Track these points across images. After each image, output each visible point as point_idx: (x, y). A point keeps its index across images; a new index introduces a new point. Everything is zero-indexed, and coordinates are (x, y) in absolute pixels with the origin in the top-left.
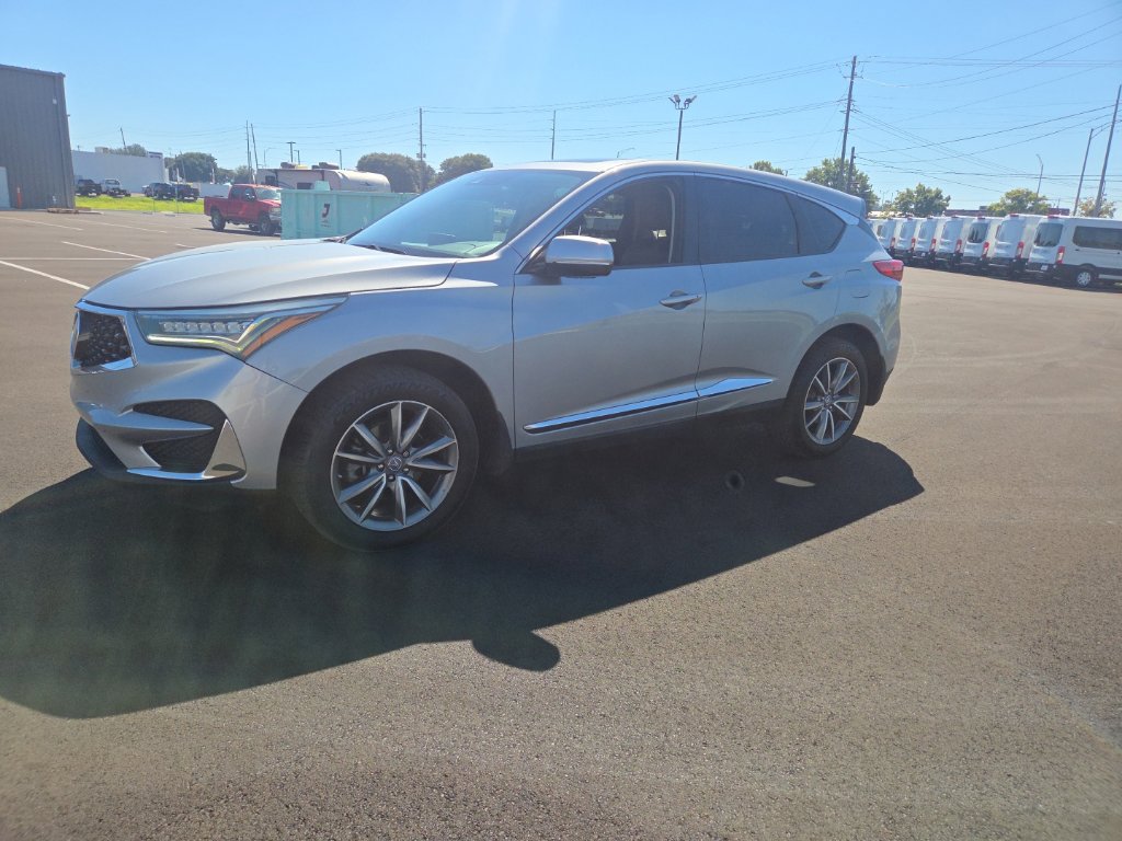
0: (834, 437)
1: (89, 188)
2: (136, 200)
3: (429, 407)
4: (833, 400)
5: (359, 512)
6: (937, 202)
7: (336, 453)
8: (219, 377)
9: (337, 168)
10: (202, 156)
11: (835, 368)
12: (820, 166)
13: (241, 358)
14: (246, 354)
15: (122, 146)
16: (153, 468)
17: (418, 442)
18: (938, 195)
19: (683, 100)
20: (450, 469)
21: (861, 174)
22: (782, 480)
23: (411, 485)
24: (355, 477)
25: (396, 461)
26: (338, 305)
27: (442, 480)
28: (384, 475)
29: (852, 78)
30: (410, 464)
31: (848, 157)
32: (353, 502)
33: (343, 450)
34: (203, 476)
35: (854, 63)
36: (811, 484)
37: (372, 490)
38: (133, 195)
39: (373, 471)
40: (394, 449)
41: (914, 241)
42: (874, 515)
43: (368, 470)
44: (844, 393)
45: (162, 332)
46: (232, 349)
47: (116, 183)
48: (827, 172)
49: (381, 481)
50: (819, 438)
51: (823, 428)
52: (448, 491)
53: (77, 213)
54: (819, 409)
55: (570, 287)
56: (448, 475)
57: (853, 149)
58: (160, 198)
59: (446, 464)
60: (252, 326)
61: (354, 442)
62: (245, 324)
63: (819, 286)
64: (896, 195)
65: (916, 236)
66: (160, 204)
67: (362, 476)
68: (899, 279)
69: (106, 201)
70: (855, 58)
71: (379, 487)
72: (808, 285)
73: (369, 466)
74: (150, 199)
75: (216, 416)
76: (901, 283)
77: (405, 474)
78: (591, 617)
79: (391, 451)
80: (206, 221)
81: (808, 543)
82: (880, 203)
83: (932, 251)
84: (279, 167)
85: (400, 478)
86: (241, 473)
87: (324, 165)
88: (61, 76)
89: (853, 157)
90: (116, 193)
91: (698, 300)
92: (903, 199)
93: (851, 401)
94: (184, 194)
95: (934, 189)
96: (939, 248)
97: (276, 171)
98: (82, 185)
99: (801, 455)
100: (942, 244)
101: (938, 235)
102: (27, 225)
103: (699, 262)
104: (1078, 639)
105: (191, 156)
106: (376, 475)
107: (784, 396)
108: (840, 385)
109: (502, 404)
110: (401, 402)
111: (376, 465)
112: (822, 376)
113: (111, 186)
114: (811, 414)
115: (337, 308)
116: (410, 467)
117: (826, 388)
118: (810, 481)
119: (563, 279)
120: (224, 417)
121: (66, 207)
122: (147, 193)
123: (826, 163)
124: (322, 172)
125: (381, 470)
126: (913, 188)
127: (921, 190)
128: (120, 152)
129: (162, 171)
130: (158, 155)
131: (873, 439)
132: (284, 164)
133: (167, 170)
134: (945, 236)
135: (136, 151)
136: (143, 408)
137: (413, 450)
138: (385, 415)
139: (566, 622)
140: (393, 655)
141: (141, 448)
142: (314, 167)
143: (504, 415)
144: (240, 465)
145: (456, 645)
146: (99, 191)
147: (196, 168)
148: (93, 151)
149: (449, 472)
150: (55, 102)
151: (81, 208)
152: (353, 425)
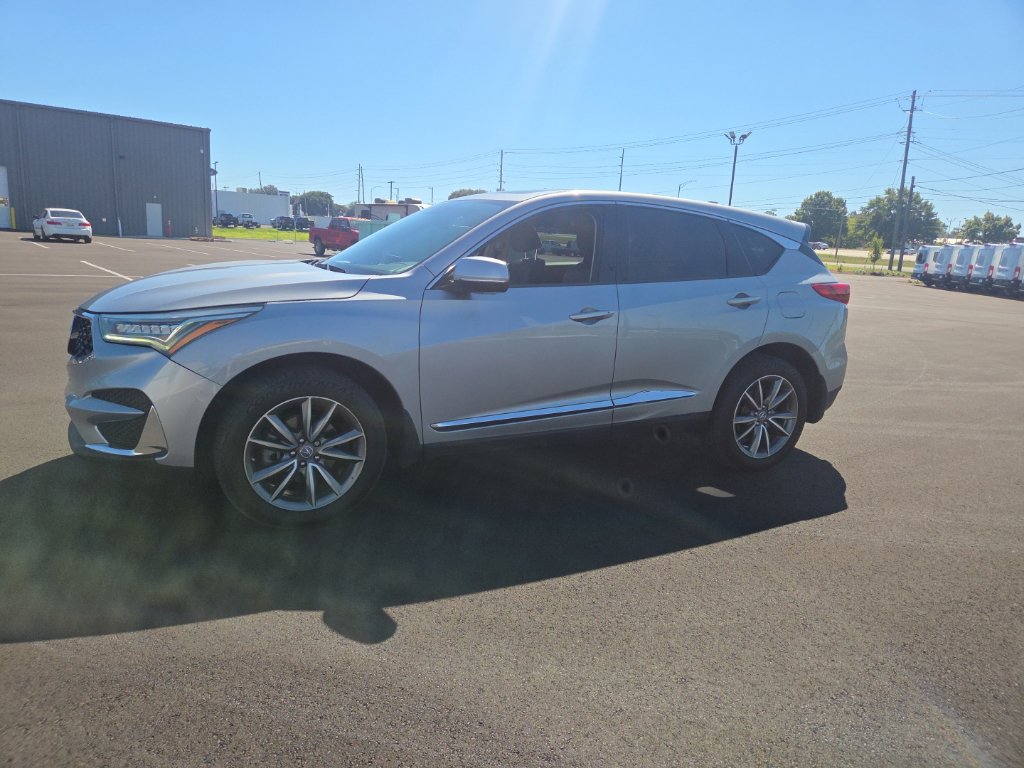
0: (770, 453)
1: (228, 221)
2: (264, 231)
3: (337, 403)
4: (769, 415)
5: (271, 491)
6: (1006, 230)
7: (249, 439)
8: (150, 369)
9: (420, 203)
10: (322, 194)
11: (768, 386)
12: (883, 195)
13: (167, 355)
14: (171, 352)
15: (258, 187)
16: (102, 444)
17: (327, 434)
18: (1008, 222)
19: (738, 136)
20: (357, 459)
21: (927, 202)
22: (704, 490)
23: (320, 471)
24: (270, 461)
25: (308, 449)
26: (255, 313)
27: (352, 469)
28: (295, 461)
29: (912, 111)
30: (320, 452)
31: (908, 186)
32: (265, 483)
33: (256, 436)
34: (134, 453)
35: (914, 97)
36: (731, 495)
37: (285, 473)
38: (262, 226)
39: (285, 457)
40: (306, 439)
41: (971, 267)
42: (778, 528)
43: (282, 455)
44: (780, 409)
45: (115, 332)
46: (161, 346)
47: (250, 217)
48: (890, 200)
49: (292, 465)
50: (753, 452)
51: (757, 442)
52: (356, 478)
53: (212, 241)
54: (753, 423)
55: (480, 303)
56: (357, 465)
57: (913, 178)
58: (284, 229)
59: (356, 454)
60: (179, 328)
61: (266, 430)
62: (173, 327)
63: (746, 306)
64: (963, 223)
65: (973, 262)
66: (283, 234)
67: (276, 459)
68: (846, 302)
69: (241, 232)
70: (915, 92)
71: (290, 471)
72: (732, 305)
73: (283, 452)
74: (275, 230)
75: (144, 402)
76: (848, 306)
77: (316, 462)
78: (444, 600)
79: (302, 440)
80: (310, 248)
81: (694, 550)
82: (949, 230)
83: (990, 278)
84: (373, 203)
85: (310, 465)
86: (164, 451)
87: (409, 201)
88: (207, 131)
89: (913, 186)
90: (249, 225)
91: (610, 316)
92: (970, 227)
93: (790, 417)
94: (301, 225)
95: (1003, 217)
96: (996, 274)
97: (370, 206)
98: (223, 218)
99: (730, 467)
100: (1000, 270)
101: (996, 262)
102: (169, 251)
103: (615, 281)
104: (927, 665)
105: (313, 193)
106: (287, 461)
107: (710, 409)
108: (775, 401)
109: (409, 404)
110: (310, 398)
111: (289, 452)
112: (754, 392)
113: (247, 219)
114: (742, 427)
115: (254, 314)
116: (321, 456)
117: (759, 404)
118: (731, 492)
119: (472, 294)
120: (152, 404)
121: (206, 236)
122: (273, 224)
123: (889, 192)
124: (407, 207)
125: (293, 457)
126: (981, 216)
127: (989, 218)
128: (258, 192)
129: (287, 207)
130: (286, 194)
131: (821, 456)
132: (377, 200)
133: (291, 206)
134: (1003, 262)
135: (271, 191)
136: (99, 394)
137: (323, 440)
138: (296, 409)
139: (418, 602)
140: (248, 618)
141: (96, 427)
142: (400, 202)
143: (410, 412)
144: (165, 446)
145: (307, 614)
146: (236, 222)
147: (317, 203)
148: (235, 191)
149: (357, 461)
150: (202, 151)
151: (217, 237)
152: (265, 415)
